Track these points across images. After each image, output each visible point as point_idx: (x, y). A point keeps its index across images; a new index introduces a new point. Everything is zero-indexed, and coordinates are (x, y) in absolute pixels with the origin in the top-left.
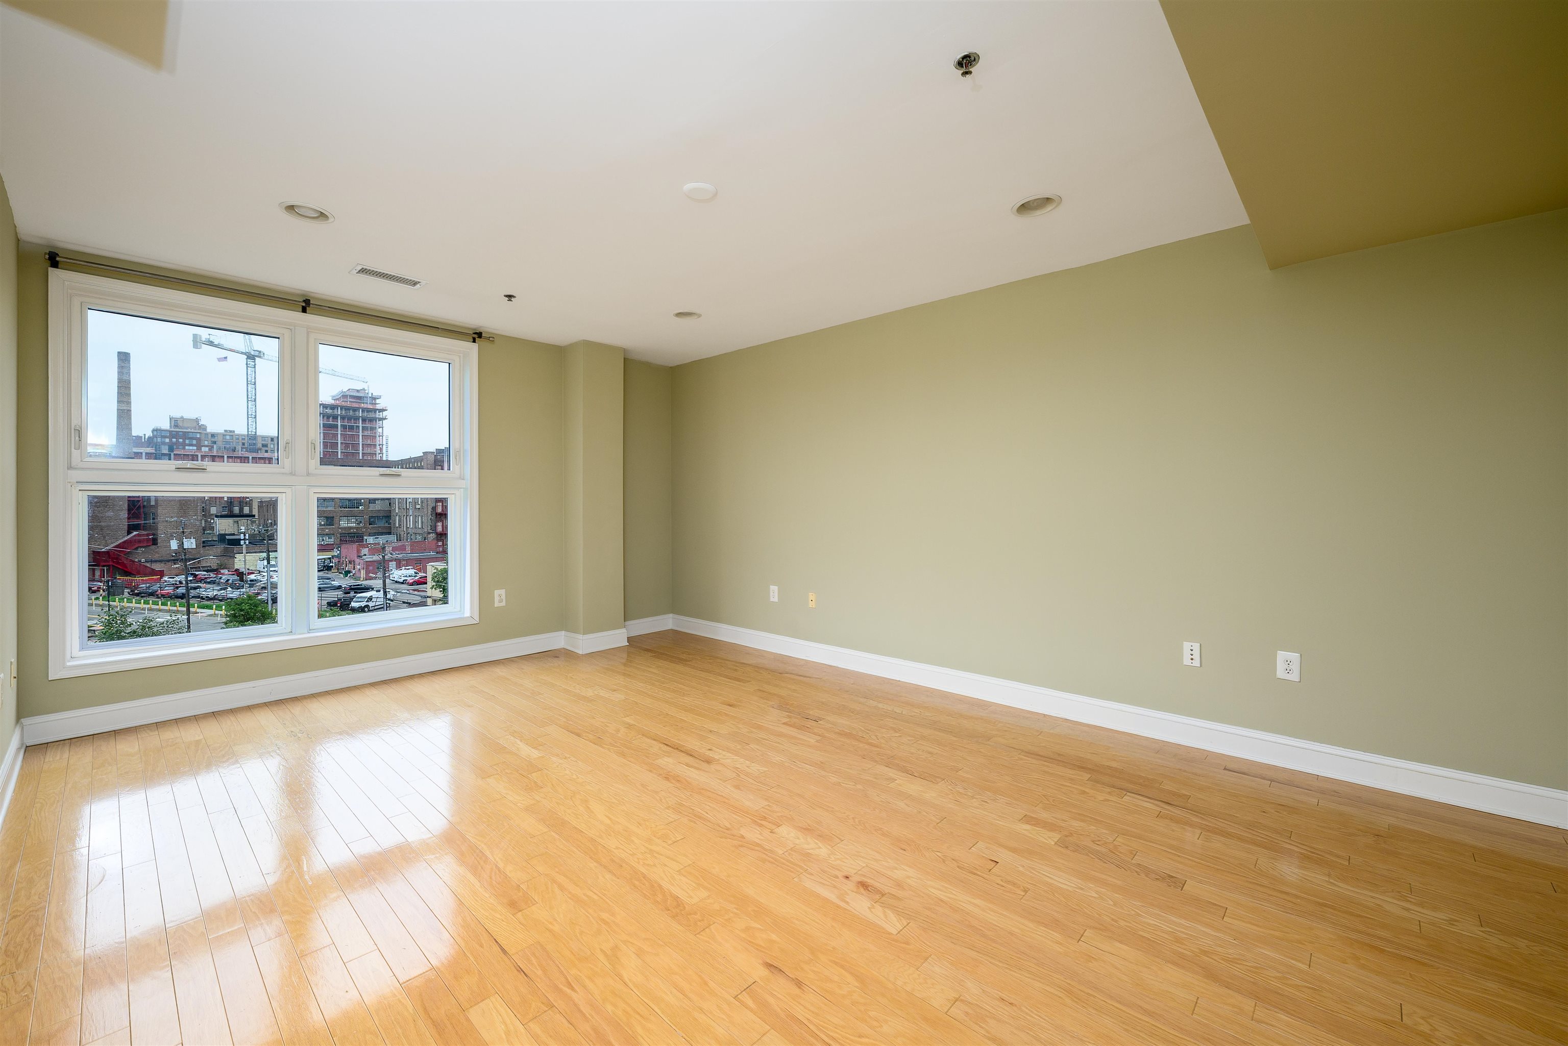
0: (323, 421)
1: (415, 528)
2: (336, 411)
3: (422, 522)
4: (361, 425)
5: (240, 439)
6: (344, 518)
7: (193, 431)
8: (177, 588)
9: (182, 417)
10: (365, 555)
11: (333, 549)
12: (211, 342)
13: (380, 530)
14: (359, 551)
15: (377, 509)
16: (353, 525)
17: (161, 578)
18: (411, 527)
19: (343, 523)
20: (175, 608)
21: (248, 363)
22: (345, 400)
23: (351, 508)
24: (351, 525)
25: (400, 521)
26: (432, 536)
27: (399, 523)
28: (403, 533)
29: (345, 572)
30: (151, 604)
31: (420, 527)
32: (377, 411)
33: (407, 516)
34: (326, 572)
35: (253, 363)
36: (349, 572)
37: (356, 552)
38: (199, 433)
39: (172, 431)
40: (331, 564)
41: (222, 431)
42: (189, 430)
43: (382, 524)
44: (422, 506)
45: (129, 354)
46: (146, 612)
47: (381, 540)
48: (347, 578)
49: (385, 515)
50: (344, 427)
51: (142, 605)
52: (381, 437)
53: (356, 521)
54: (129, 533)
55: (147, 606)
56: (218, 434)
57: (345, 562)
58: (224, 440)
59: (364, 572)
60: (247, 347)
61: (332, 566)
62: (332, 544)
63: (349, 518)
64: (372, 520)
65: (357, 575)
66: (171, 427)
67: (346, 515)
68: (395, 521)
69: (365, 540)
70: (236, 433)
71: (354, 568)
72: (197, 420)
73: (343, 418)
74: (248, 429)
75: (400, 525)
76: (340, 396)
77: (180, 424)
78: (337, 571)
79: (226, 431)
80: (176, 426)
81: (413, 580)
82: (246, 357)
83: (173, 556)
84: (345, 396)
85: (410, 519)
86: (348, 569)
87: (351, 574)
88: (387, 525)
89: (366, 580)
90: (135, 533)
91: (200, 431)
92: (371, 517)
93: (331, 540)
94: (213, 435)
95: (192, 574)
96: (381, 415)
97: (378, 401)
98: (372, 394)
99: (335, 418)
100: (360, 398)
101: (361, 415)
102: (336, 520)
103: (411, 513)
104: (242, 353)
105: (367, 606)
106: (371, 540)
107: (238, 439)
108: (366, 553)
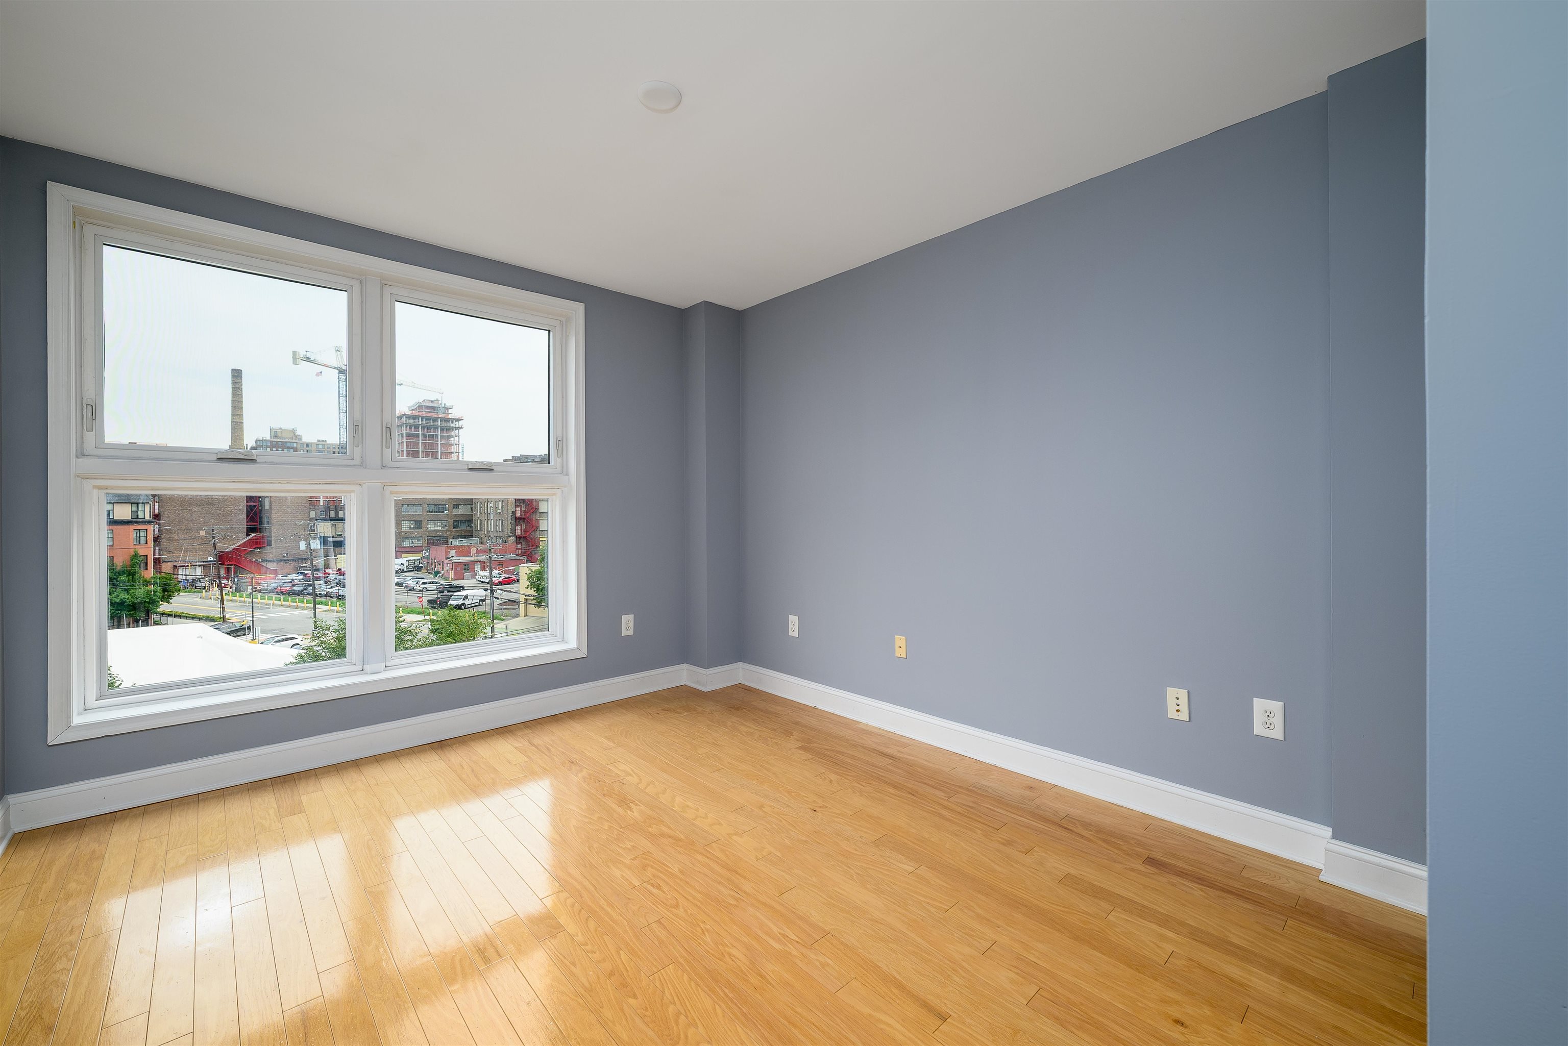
0: (406, 431)
1: (496, 531)
2: (417, 420)
3: (503, 526)
4: (439, 434)
5: (331, 447)
6: (431, 522)
7: (290, 441)
8: (293, 585)
9: (280, 429)
10: (453, 557)
11: (422, 551)
12: (308, 358)
13: (463, 534)
14: (447, 553)
15: (460, 513)
16: (438, 528)
17: (276, 576)
18: (492, 530)
19: (430, 526)
20: (295, 604)
21: (340, 377)
22: (421, 410)
23: (437, 512)
24: (437, 528)
25: (481, 525)
26: (512, 539)
27: (480, 527)
28: (484, 536)
29: (435, 572)
30: (274, 600)
31: (500, 530)
32: (454, 421)
33: (488, 520)
34: (416, 572)
35: (344, 377)
36: (438, 572)
37: (444, 553)
38: (296, 442)
39: (273, 441)
40: (421, 565)
41: (316, 441)
42: (287, 440)
43: (464, 527)
44: (502, 510)
45: (241, 371)
46: (271, 607)
47: (465, 542)
48: (436, 578)
49: (468, 519)
50: (425, 436)
51: (266, 601)
52: (458, 445)
53: (442, 524)
54: (248, 535)
55: (271, 602)
56: (311, 444)
57: (434, 564)
58: (318, 449)
59: (453, 573)
60: (338, 362)
61: (422, 567)
62: (421, 546)
63: (435, 522)
64: (455, 524)
65: (446, 575)
66: (271, 437)
67: (433, 519)
68: (476, 524)
69: (450, 543)
70: (327, 442)
71: (443, 568)
72: (294, 431)
73: (423, 428)
74: (340, 439)
75: (481, 528)
76: (416, 406)
77: (279, 434)
78: (426, 571)
79: (319, 441)
80: (276, 436)
81: (498, 581)
82: (338, 371)
83: (284, 556)
84: (420, 407)
85: (491, 523)
86: (437, 569)
87: (440, 574)
88: (468, 528)
89: (454, 580)
90: (253, 535)
91: (296, 441)
92: (454, 521)
93: (420, 542)
94: (307, 445)
95: (302, 573)
96: (458, 424)
97: (450, 411)
98: (445, 404)
99: (417, 427)
100: (434, 408)
101: (439, 425)
102: (424, 523)
103: (492, 518)
104: (335, 368)
105: (463, 604)
106: (456, 543)
107: (329, 448)
108: (454, 555)
